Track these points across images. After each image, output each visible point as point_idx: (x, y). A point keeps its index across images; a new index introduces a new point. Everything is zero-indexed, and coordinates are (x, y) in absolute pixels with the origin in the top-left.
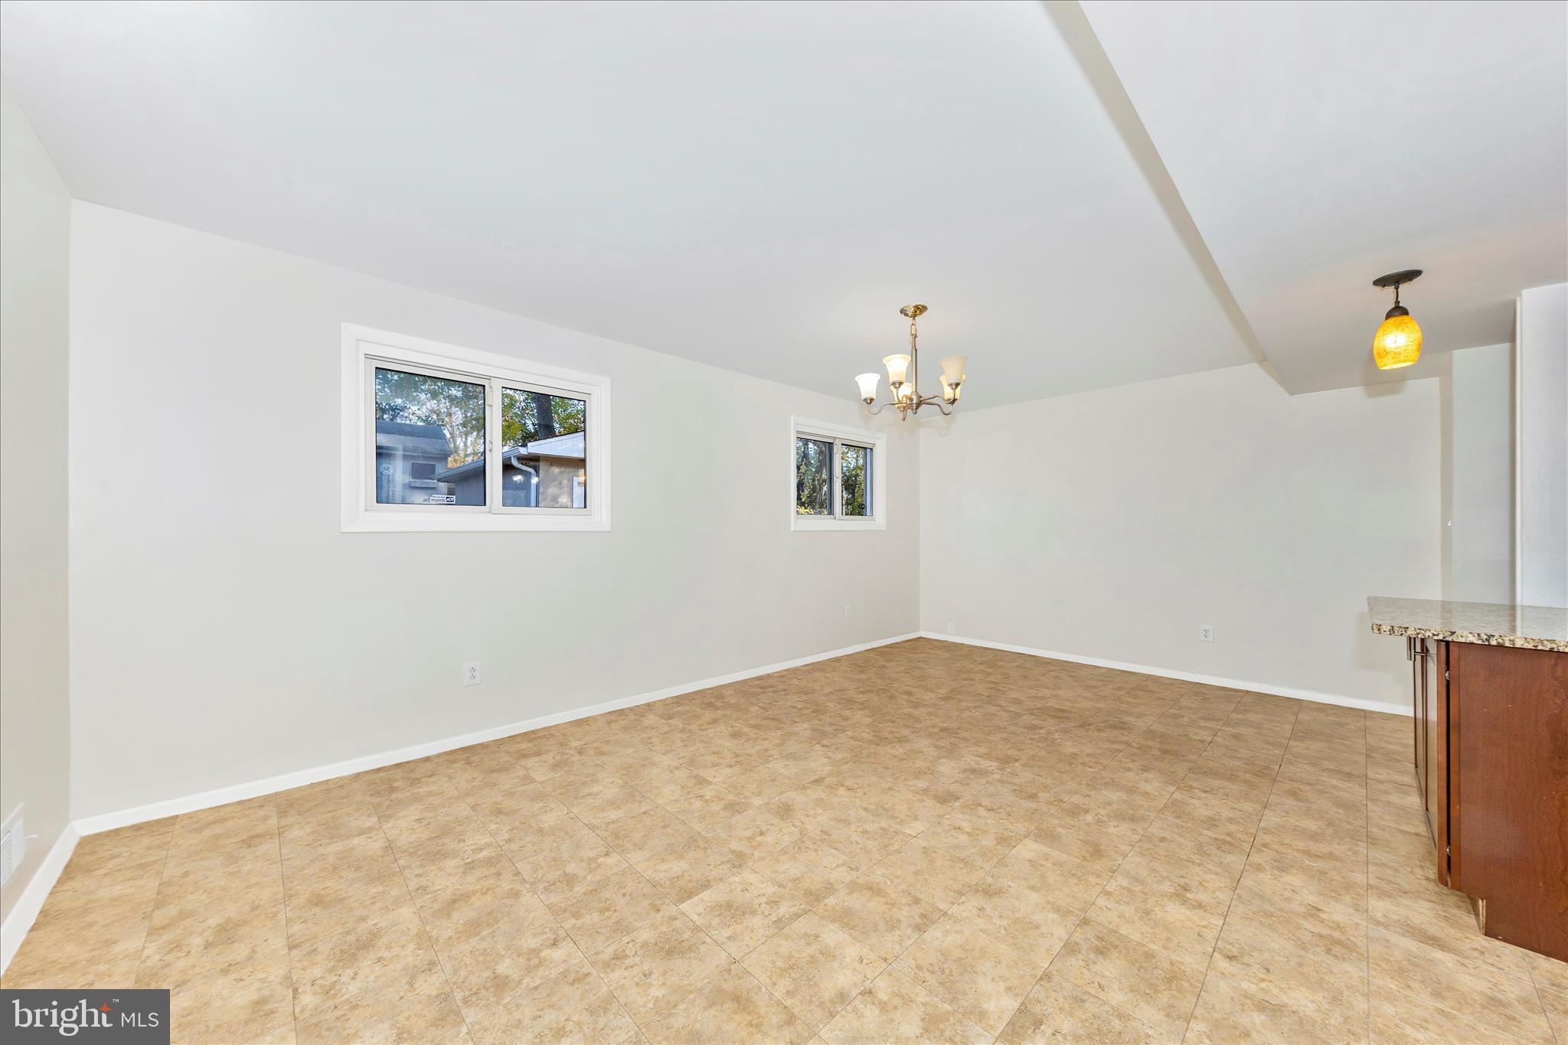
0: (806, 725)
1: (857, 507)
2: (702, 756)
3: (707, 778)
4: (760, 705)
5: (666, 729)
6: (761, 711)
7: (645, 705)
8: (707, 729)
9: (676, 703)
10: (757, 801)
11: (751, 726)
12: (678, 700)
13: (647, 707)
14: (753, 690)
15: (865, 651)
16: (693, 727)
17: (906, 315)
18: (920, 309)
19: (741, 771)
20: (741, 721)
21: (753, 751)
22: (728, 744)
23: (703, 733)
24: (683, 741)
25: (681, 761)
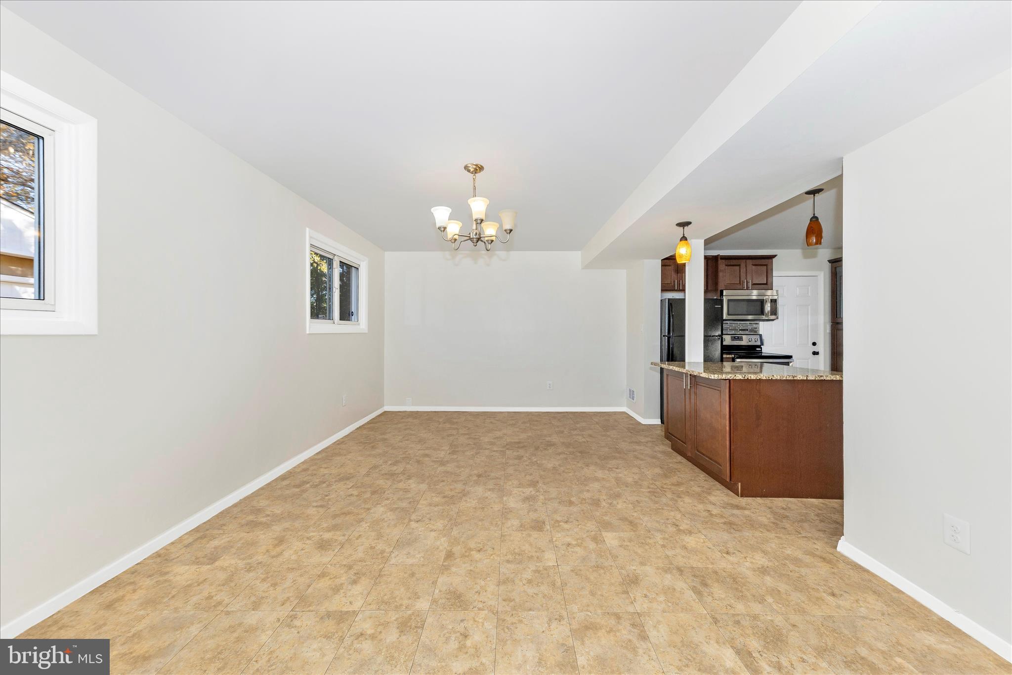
0: (381, 509)
1: (346, 314)
2: (309, 586)
3: (345, 609)
4: (315, 504)
5: (222, 576)
6: (322, 510)
7: (150, 557)
8: (281, 554)
9: (201, 538)
10: (423, 605)
11: (329, 530)
12: (202, 532)
13: (159, 560)
14: (287, 492)
15: (356, 429)
16: (260, 558)
17: (469, 171)
18: (479, 169)
19: (373, 582)
20: (311, 529)
21: (360, 555)
22: (326, 559)
23: (280, 559)
24: (264, 580)
25: (288, 607)
